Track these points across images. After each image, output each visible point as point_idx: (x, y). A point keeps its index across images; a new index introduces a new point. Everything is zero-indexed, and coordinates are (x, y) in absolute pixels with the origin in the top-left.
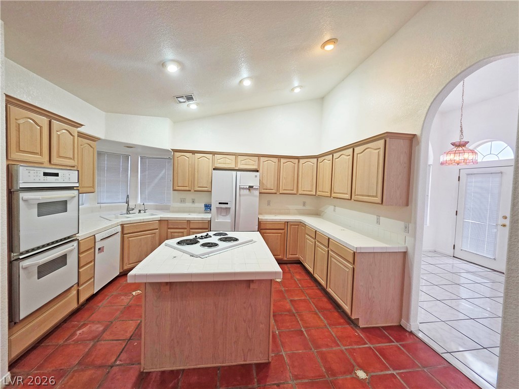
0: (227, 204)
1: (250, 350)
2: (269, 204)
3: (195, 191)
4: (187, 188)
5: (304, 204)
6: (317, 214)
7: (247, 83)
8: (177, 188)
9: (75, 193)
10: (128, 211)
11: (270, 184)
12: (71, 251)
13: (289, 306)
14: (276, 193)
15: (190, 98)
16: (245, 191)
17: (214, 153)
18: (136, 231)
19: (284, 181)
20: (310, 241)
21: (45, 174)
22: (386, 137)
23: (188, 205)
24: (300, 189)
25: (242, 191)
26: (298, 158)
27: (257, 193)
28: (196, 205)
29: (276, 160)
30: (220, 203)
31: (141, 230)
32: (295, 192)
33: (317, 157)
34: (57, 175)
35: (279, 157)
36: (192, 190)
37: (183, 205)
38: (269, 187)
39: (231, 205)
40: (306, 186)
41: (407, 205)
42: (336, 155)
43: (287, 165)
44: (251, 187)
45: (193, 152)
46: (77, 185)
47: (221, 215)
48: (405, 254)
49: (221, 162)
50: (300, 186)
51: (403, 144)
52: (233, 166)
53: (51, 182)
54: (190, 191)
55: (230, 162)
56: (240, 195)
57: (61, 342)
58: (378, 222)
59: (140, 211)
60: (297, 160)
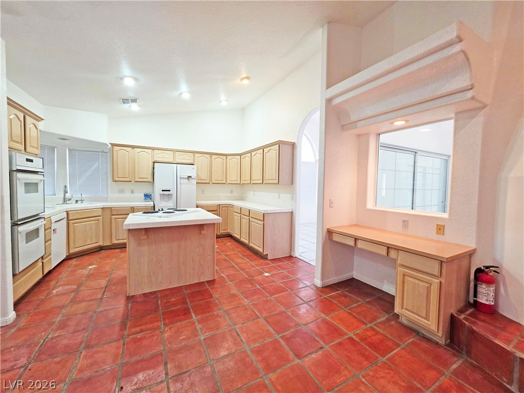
0: (170, 191)
1: (202, 273)
2: (203, 192)
3: (136, 182)
4: (128, 179)
5: (232, 192)
6: (242, 199)
7: (186, 96)
8: (117, 179)
9: (42, 177)
10: (65, 201)
11: (204, 176)
12: (41, 226)
13: (224, 257)
14: (209, 183)
15: (134, 101)
16: (185, 180)
17: (153, 149)
18: (80, 217)
19: (215, 173)
20: (237, 217)
21: (27, 160)
22: (280, 143)
23: (128, 195)
24: (228, 180)
25: (182, 180)
26: (226, 155)
27: (194, 182)
28: (135, 195)
29: (208, 156)
30: (163, 191)
31: (86, 216)
32: (224, 182)
33: (240, 155)
34: (32, 161)
35: (211, 154)
36: (133, 181)
37: (121, 195)
38: (203, 178)
39: (173, 192)
40: (233, 177)
41: (292, 184)
42: (253, 154)
43: (217, 161)
44: (189, 177)
45: (133, 147)
46: (42, 171)
47: (163, 201)
48: (292, 212)
49: (159, 156)
50: (228, 177)
51: (289, 148)
52: (171, 160)
53: (30, 166)
54: (130, 181)
55: (168, 157)
56: (180, 184)
57: (43, 297)
58: (279, 198)
59: (77, 201)
60: (225, 157)
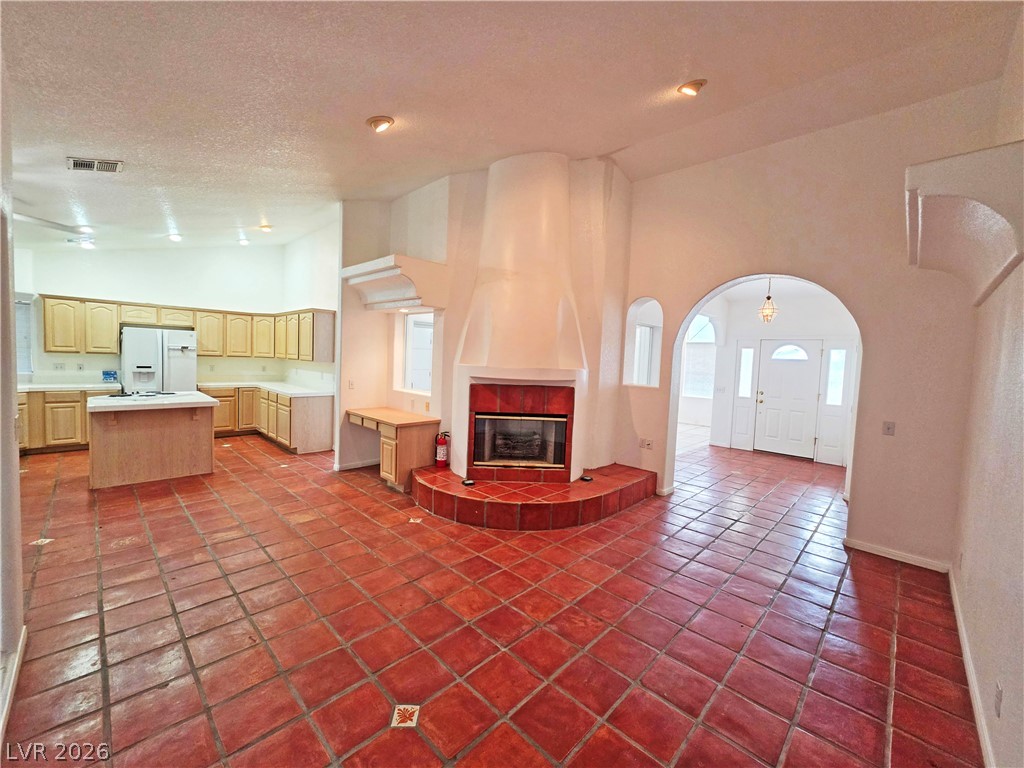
0: (150, 367)
2: (212, 368)
3: (88, 353)
4: (73, 349)
5: (264, 369)
6: (282, 379)
8: (54, 348)
11: (213, 345)
14: (221, 356)
16: (176, 352)
17: (120, 304)
19: (233, 341)
20: (264, 404)
22: (314, 312)
23: (71, 371)
24: (255, 350)
25: (172, 352)
26: (252, 315)
27: (194, 355)
28: (86, 373)
29: (220, 316)
30: (138, 367)
32: (248, 354)
33: (275, 316)
35: (225, 313)
36: (83, 352)
37: (59, 373)
38: (211, 348)
39: (157, 369)
40: (263, 346)
41: (333, 362)
42: (289, 317)
43: (240, 322)
44: (183, 348)
45: (83, 301)
47: (140, 381)
49: (130, 315)
50: (255, 348)
52: (153, 321)
54: (78, 352)
55: (149, 317)
56: (169, 357)
58: (322, 378)
60: (250, 318)
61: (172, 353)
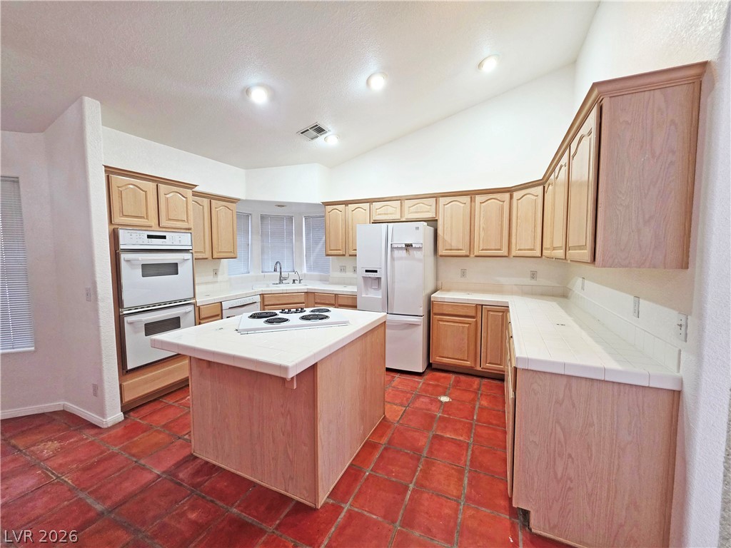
0: (376, 271)
1: (291, 478)
2: (463, 273)
3: (350, 255)
4: (341, 252)
5: (533, 275)
6: (562, 294)
8: (330, 252)
9: (188, 256)
10: (281, 280)
11: (456, 240)
12: (186, 313)
14: (467, 256)
15: (320, 130)
16: (401, 252)
17: (372, 201)
18: (278, 302)
19: (482, 234)
21: (149, 237)
23: (349, 274)
24: (513, 246)
25: (395, 251)
26: (510, 190)
27: (419, 255)
29: (467, 199)
30: (367, 271)
31: (285, 302)
32: (504, 252)
33: (542, 183)
34: (164, 237)
35: (472, 194)
36: (347, 255)
37: (343, 275)
38: (454, 245)
39: (381, 274)
40: (525, 240)
42: (557, 170)
43: (493, 203)
44: (408, 246)
45: (346, 203)
46: (190, 248)
49: (381, 211)
50: (513, 241)
52: (397, 217)
53: (157, 244)
54: (344, 255)
55: (392, 211)
56: (393, 259)
58: (636, 312)
59: (294, 281)
60: (508, 195)
61: (396, 253)
